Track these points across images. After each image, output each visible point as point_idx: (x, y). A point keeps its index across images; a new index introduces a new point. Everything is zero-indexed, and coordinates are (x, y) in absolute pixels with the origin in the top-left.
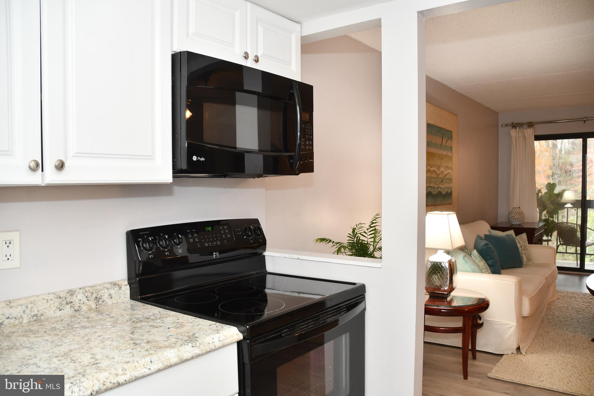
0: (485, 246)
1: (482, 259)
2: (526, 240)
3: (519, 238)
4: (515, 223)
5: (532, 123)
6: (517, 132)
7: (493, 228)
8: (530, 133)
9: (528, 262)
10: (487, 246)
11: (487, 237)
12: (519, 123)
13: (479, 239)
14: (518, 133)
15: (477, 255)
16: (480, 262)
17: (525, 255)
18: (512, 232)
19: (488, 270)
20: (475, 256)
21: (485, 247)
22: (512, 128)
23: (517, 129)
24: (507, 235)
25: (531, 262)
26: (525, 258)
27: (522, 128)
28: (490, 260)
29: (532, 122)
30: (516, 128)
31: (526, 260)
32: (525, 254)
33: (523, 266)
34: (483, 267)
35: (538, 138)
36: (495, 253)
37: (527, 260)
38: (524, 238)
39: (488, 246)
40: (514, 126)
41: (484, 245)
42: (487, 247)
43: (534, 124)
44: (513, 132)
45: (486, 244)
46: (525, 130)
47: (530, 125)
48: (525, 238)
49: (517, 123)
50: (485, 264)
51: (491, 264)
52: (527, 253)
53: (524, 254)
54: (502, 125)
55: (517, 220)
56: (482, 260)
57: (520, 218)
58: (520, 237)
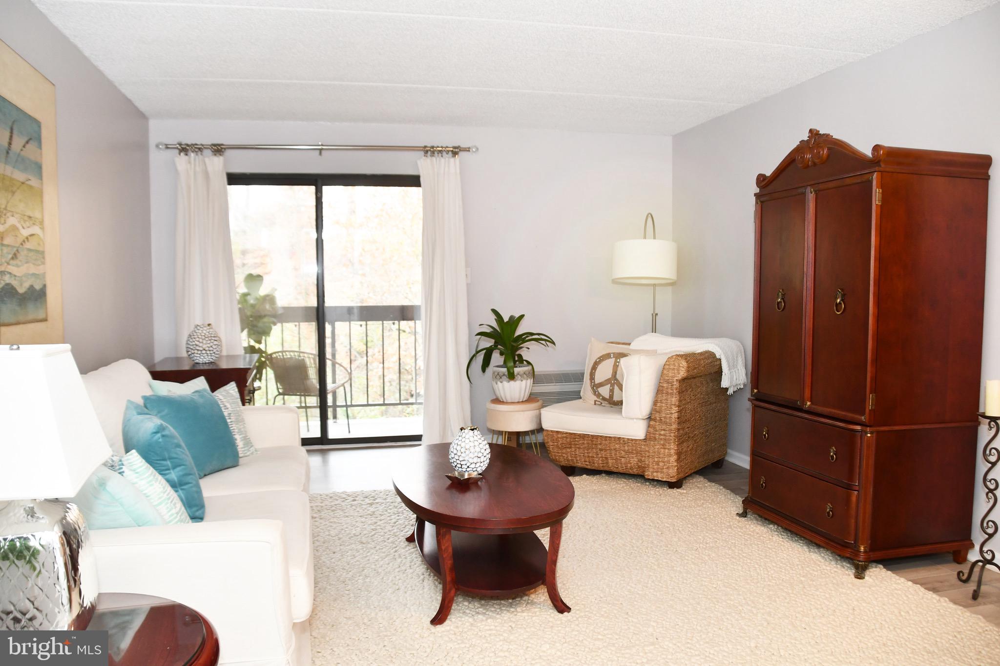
0: (156, 433)
1: (155, 476)
2: (237, 398)
3: (222, 395)
4: (203, 359)
5: (222, 147)
6: (190, 162)
7: (158, 375)
8: (217, 166)
9: (248, 450)
10: (164, 433)
11: (152, 404)
12: (194, 143)
13: (135, 413)
14: (193, 166)
15: (141, 467)
16: (151, 485)
17: (240, 435)
18: (201, 383)
19: (175, 504)
20: (134, 471)
21: (159, 435)
22: (180, 154)
23: (190, 158)
24: (196, 392)
25: (252, 449)
26: (242, 440)
27: (202, 154)
28: (174, 468)
29: (222, 145)
30: (188, 154)
31: (242, 446)
32: (240, 432)
33: (241, 461)
34: (160, 498)
35: (234, 179)
36: (185, 448)
37: (244, 445)
38: (232, 396)
39: (166, 433)
40: (184, 149)
41: (154, 431)
42: (163, 436)
43: (225, 149)
44: (181, 161)
45: (160, 430)
46: (207, 160)
47: (218, 150)
48: (234, 394)
49: (189, 143)
50: (164, 488)
51: (176, 479)
52: (242, 429)
53: (238, 432)
54: (157, 146)
55: (204, 352)
56: (157, 479)
57: (211, 349)
58: (223, 393)
